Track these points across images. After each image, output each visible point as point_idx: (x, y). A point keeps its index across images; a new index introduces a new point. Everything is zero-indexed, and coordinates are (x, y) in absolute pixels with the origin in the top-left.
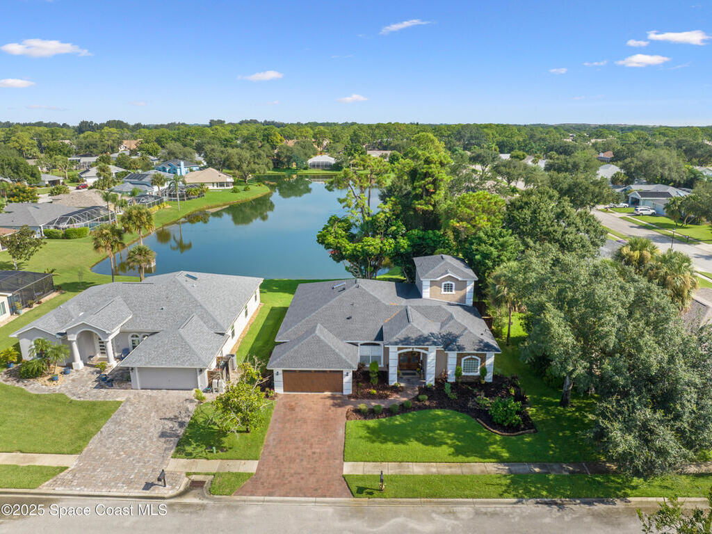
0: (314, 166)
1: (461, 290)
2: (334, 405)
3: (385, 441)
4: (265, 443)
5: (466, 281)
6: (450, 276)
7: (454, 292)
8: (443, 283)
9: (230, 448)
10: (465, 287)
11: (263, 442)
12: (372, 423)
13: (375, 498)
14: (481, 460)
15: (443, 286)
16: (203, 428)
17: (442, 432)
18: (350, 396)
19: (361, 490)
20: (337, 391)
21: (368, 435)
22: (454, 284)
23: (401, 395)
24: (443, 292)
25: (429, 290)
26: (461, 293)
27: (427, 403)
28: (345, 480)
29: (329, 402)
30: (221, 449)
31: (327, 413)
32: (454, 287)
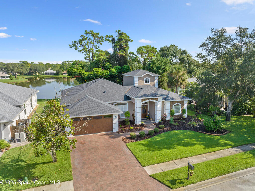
0: (46, 74)
1: (153, 82)
2: (111, 137)
3: (160, 149)
4: (72, 167)
5: (155, 77)
6: (148, 74)
7: (149, 83)
8: (145, 78)
9: (42, 176)
10: (155, 80)
11: (70, 167)
12: (143, 142)
13: (187, 185)
14: (223, 148)
15: (144, 80)
16: (10, 166)
17: (188, 139)
18: (118, 132)
19: (173, 182)
20: (108, 131)
21: (146, 148)
22: (149, 78)
23: (148, 128)
24: (145, 83)
25: (138, 82)
26: (153, 83)
27: (165, 129)
28: (154, 178)
29: (107, 137)
30: (33, 178)
31: (109, 142)
32: (149, 81)
